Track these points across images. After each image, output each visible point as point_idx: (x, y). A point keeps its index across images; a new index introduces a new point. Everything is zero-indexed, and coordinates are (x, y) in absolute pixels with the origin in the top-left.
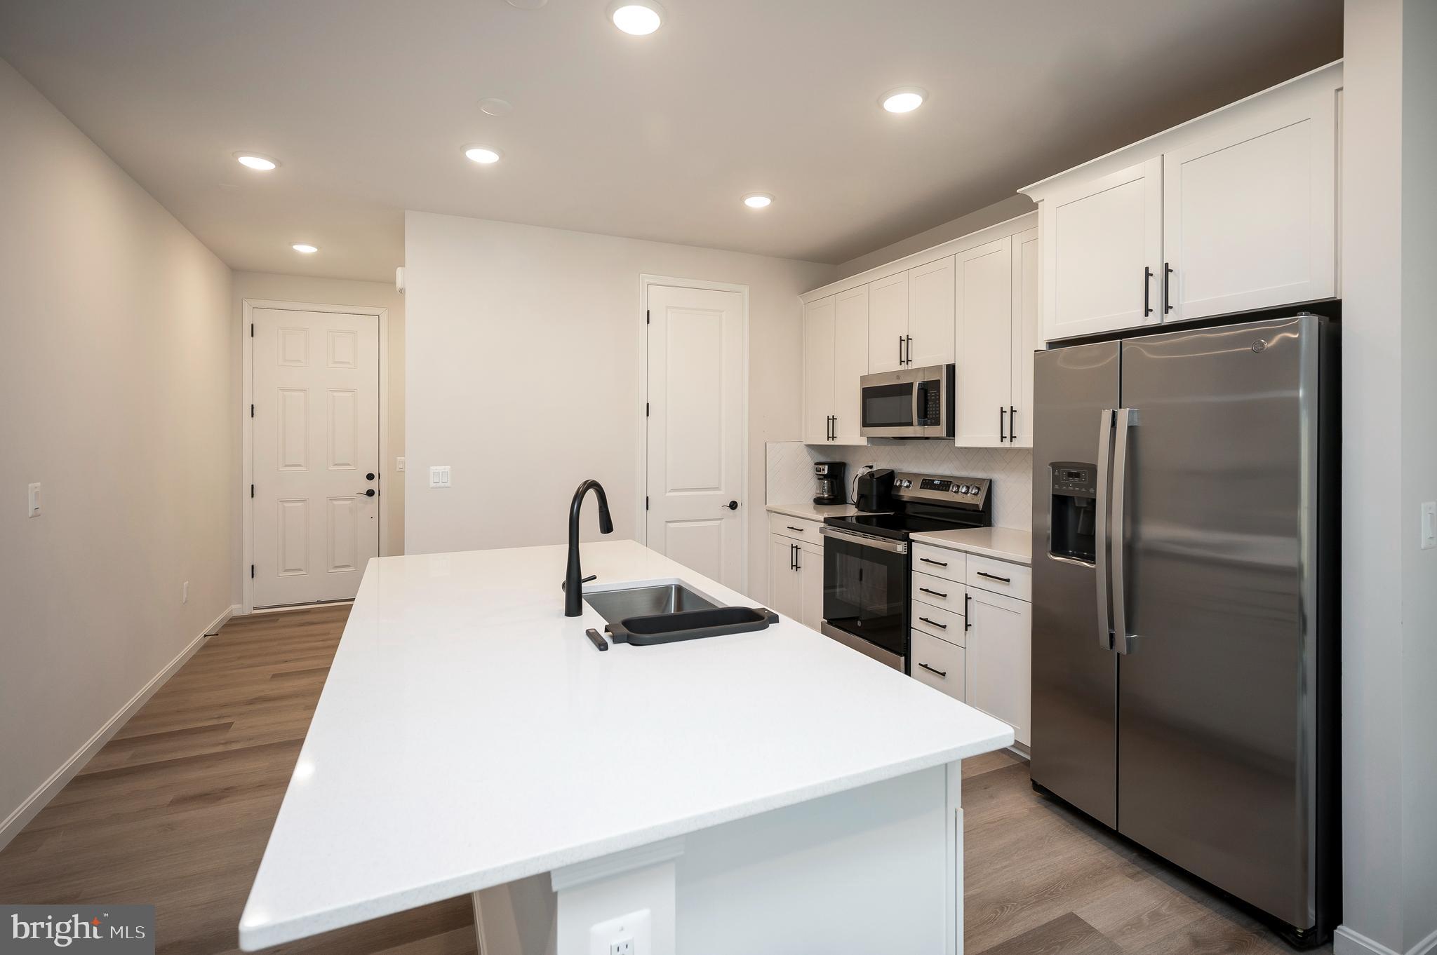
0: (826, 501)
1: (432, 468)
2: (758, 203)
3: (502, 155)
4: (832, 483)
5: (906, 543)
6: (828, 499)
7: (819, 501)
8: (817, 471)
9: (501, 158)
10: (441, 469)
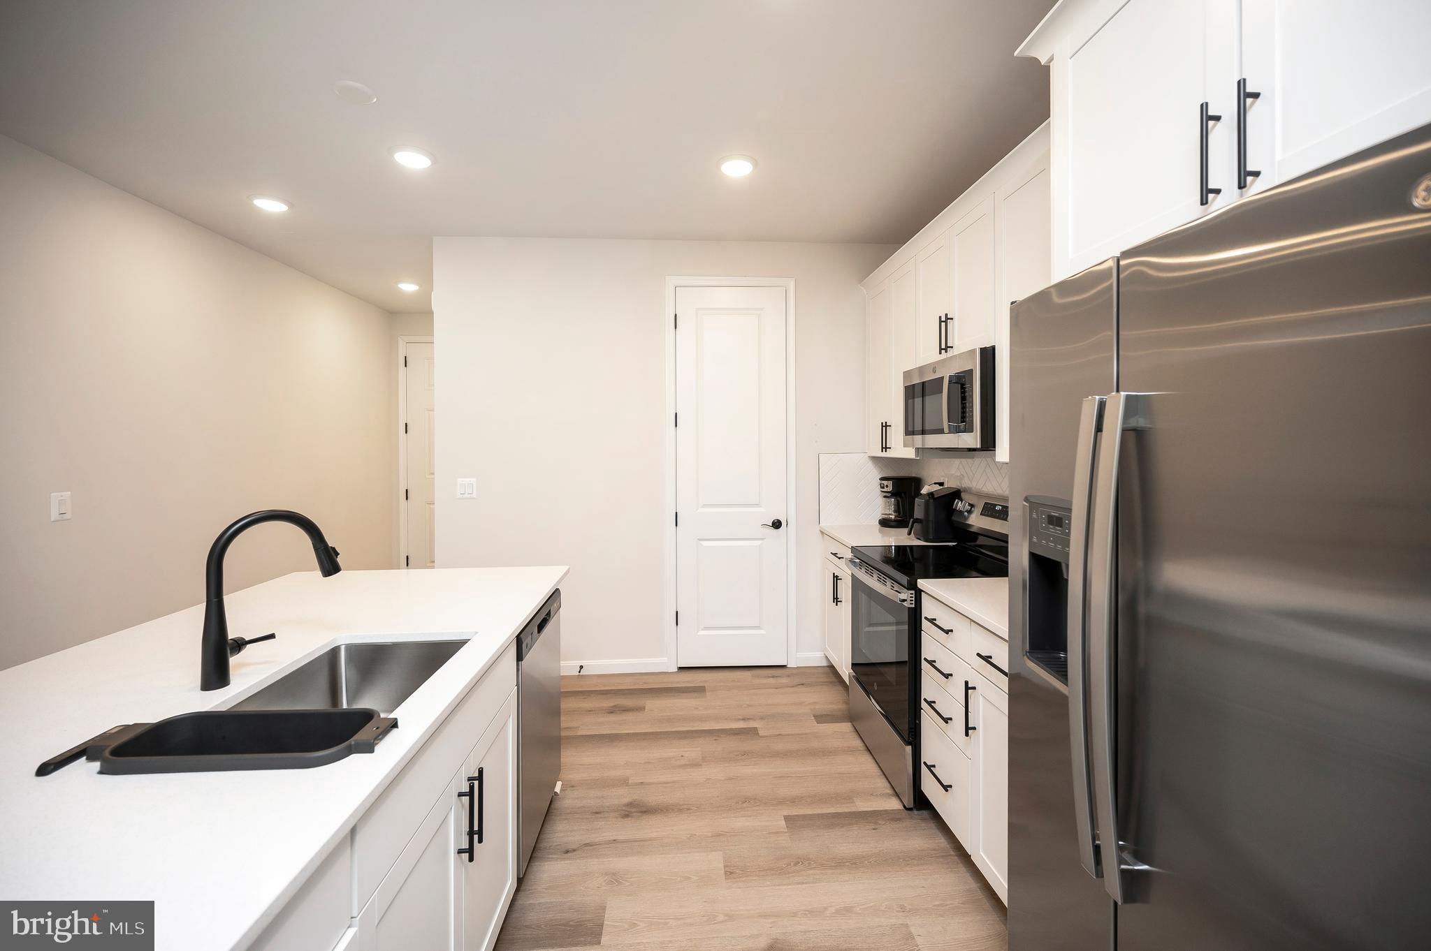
0: (893, 524)
1: (459, 479)
2: (737, 169)
3: (435, 160)
4: (898, 502)
5: (913, 592)
6: (895, 521)
7: (885, 523)
8: (883, 488)
9: (433, 163)
10: (467, 480)
